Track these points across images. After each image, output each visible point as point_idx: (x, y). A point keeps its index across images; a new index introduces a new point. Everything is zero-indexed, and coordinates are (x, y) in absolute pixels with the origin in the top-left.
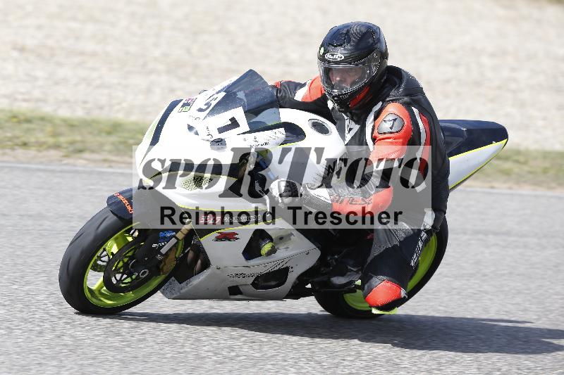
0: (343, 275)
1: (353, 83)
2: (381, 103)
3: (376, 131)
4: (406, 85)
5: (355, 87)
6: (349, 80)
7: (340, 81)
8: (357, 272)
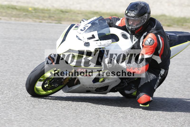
0: (129, 90)
1: (137, 25)
2: (146, 32)
3: (144, 43)
4: (156, 26)
5: (138, 26)
6: (136, 24)
7: (132, 24)
8: (135, 89)
